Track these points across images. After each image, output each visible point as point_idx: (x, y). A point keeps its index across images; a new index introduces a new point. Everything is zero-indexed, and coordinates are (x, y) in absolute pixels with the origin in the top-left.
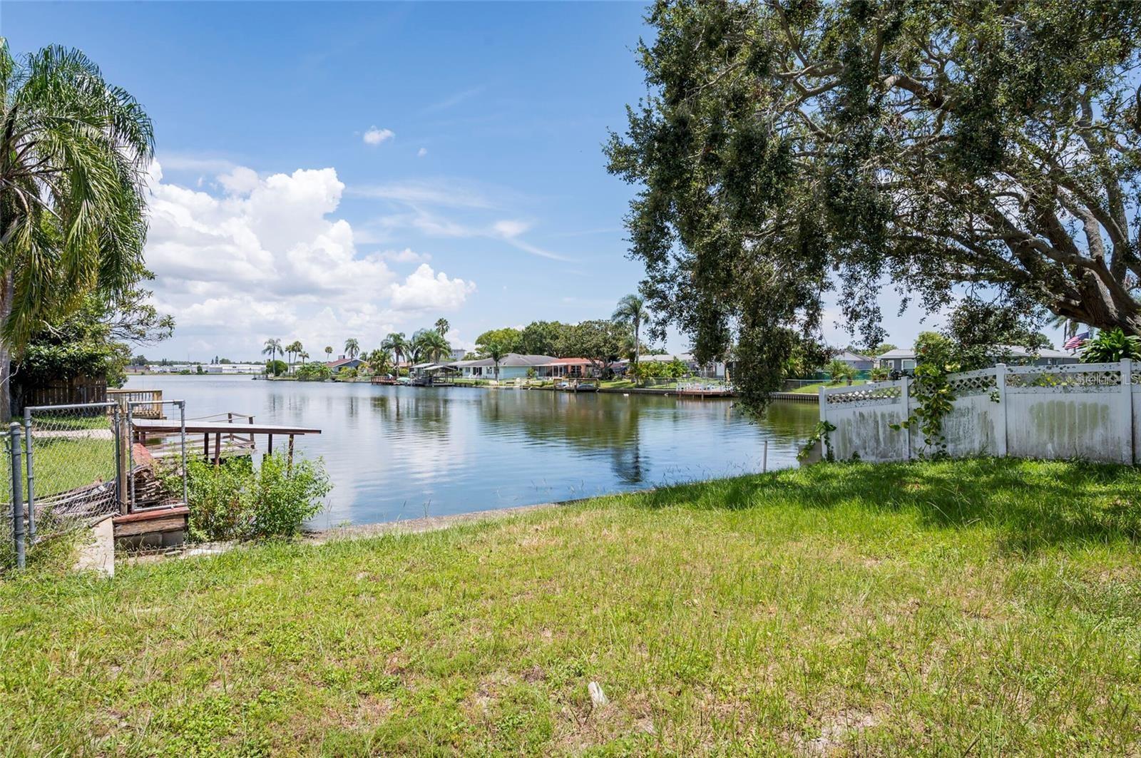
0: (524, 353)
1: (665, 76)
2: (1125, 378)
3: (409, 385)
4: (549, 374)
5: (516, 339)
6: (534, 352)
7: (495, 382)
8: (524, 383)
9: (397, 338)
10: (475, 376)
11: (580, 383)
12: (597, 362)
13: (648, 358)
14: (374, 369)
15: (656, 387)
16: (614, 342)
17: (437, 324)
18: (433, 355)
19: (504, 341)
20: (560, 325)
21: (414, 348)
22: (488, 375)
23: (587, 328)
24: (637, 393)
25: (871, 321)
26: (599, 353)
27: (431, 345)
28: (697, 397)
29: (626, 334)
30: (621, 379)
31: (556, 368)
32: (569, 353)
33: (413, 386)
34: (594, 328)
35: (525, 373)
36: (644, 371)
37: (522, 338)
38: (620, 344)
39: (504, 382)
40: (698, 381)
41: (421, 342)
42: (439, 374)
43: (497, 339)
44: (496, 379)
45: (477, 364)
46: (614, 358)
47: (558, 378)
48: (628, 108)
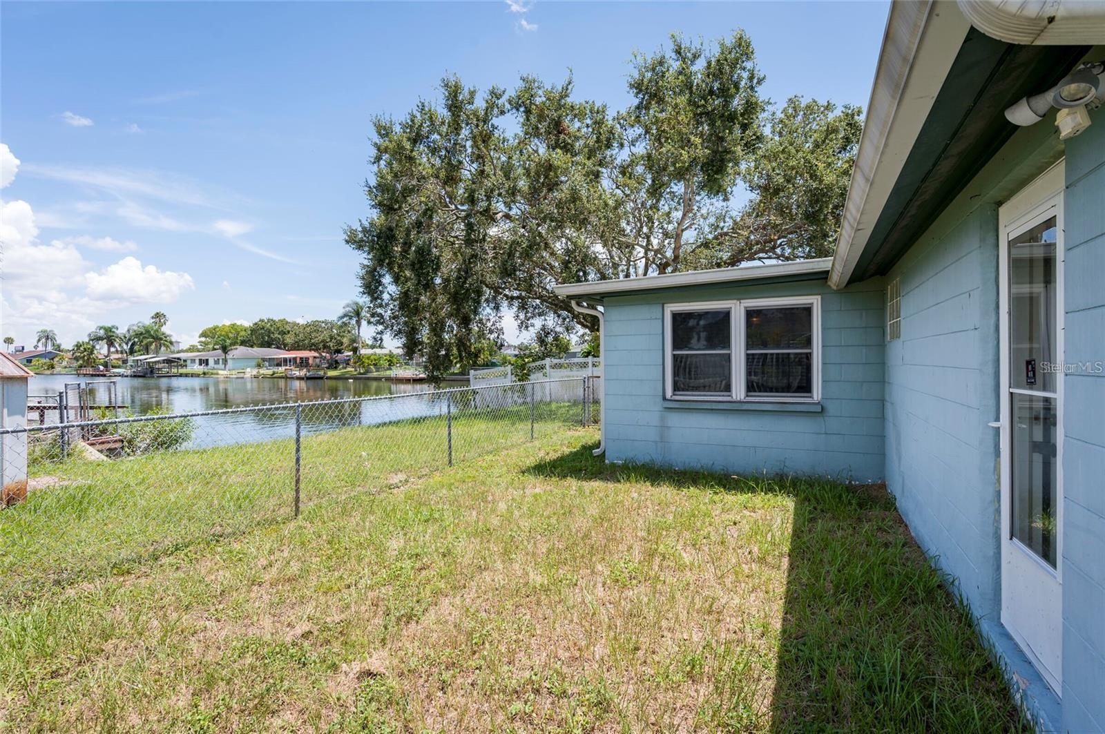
0: (252, 346)
1: (380, 204)
2: (590, 365)
3: (127, 376)
4: (279, 365)
5: (243, 333)
6: (262, 345)
7: (225, 372)
8: (255, 372)
9: (108, 330)
10: (202, 367)
11: (309, 372)
12: (324, 354)
13: (369, 351)
14: (78, 361)
15: (375, 374)
16: (339, 338)
17: (153, 318)
18: (153, 347)
19: (230, 335)
20: (287, 323)
21: (130, 340)
22: (216, 366)
23: (315, 326)
24: (360, 379)
25: (499, 335)
26: (325, 347)
27: (149, 338)
28: (408, 381)
29: (349, 332)
30: (346, 368)
31: (285, 360)
32: (296, 347)
33: (131, 376)
34: (321, 326)
35: (254, 363)
36: (367, 361)
37: (249, 332)
38: (345, 340)
39: (234, 372)
40: (409, 369)
41: (138, 335)
42: (161, 366)
43: (223, 333)
44: (225, 369)
45: (203, 355)
46: (339, 351)
47: (287, 367)
48: (360, 221)
